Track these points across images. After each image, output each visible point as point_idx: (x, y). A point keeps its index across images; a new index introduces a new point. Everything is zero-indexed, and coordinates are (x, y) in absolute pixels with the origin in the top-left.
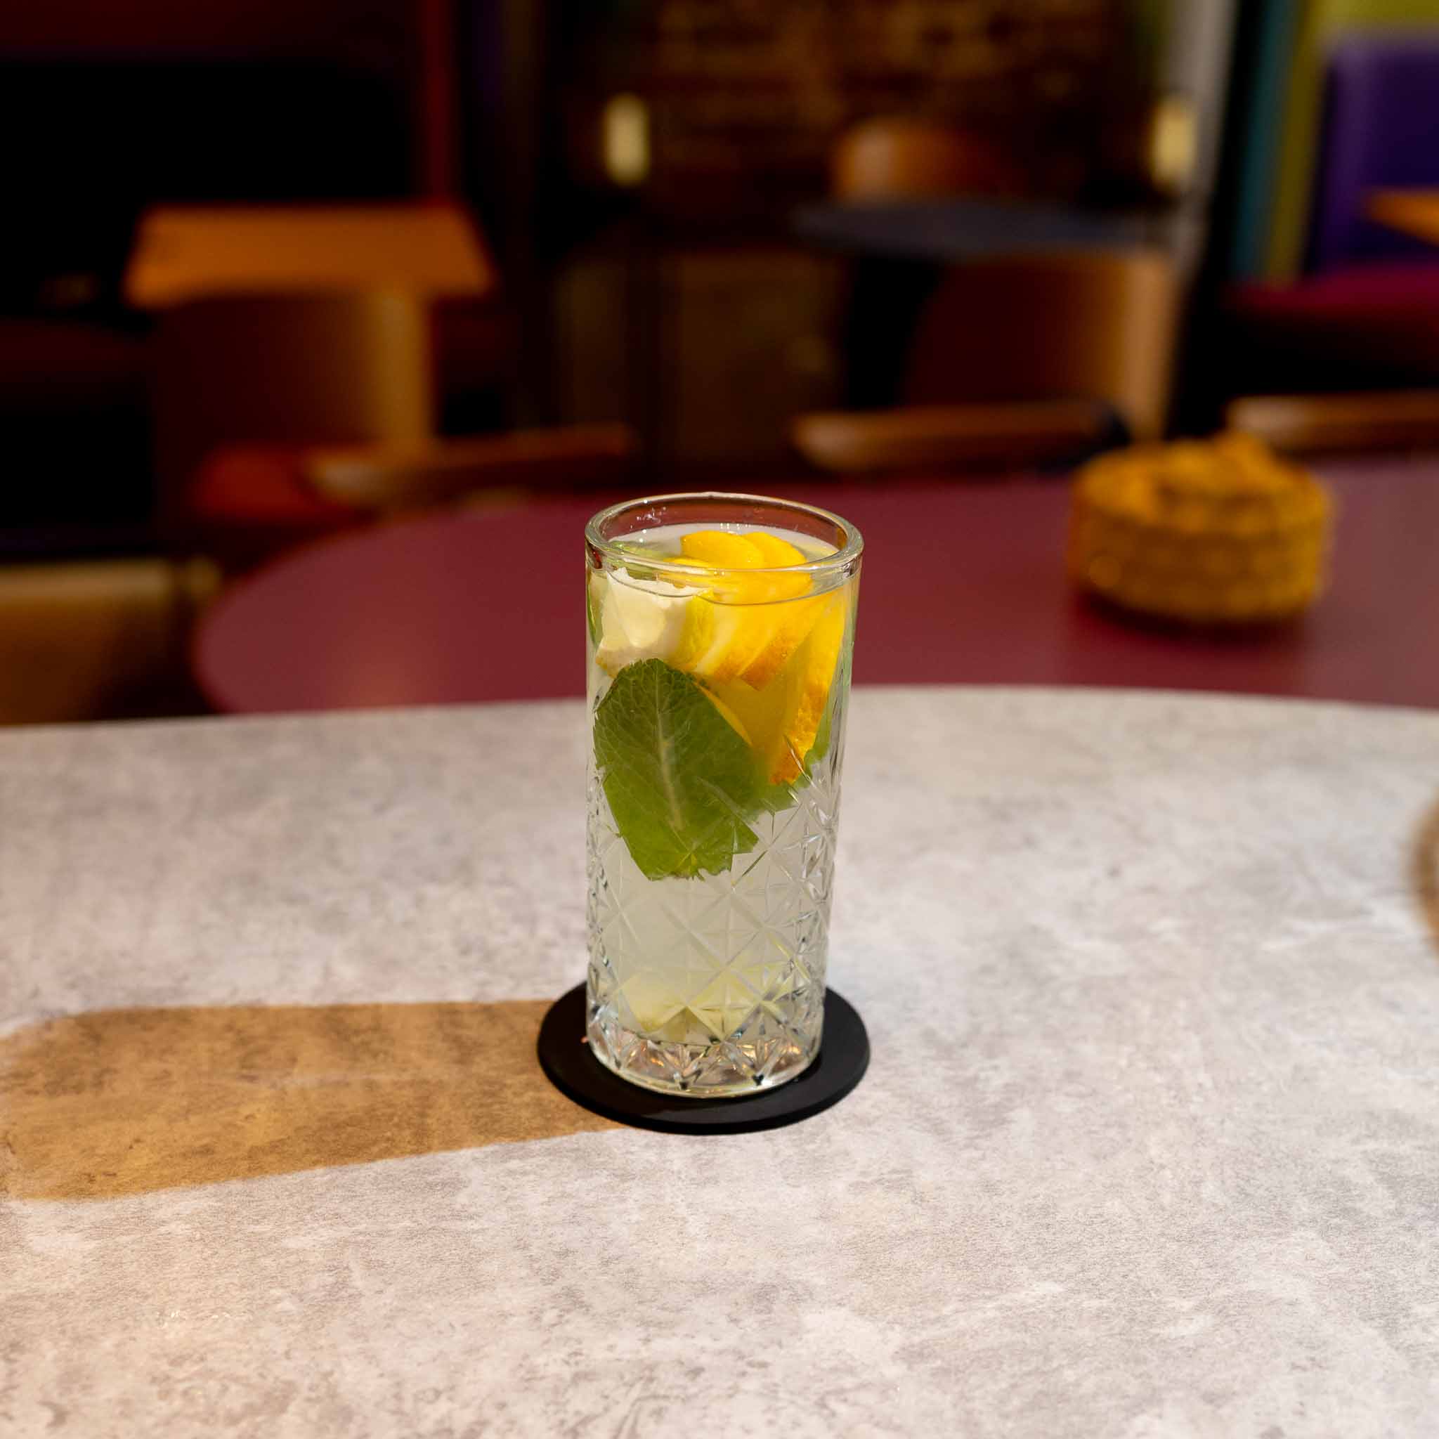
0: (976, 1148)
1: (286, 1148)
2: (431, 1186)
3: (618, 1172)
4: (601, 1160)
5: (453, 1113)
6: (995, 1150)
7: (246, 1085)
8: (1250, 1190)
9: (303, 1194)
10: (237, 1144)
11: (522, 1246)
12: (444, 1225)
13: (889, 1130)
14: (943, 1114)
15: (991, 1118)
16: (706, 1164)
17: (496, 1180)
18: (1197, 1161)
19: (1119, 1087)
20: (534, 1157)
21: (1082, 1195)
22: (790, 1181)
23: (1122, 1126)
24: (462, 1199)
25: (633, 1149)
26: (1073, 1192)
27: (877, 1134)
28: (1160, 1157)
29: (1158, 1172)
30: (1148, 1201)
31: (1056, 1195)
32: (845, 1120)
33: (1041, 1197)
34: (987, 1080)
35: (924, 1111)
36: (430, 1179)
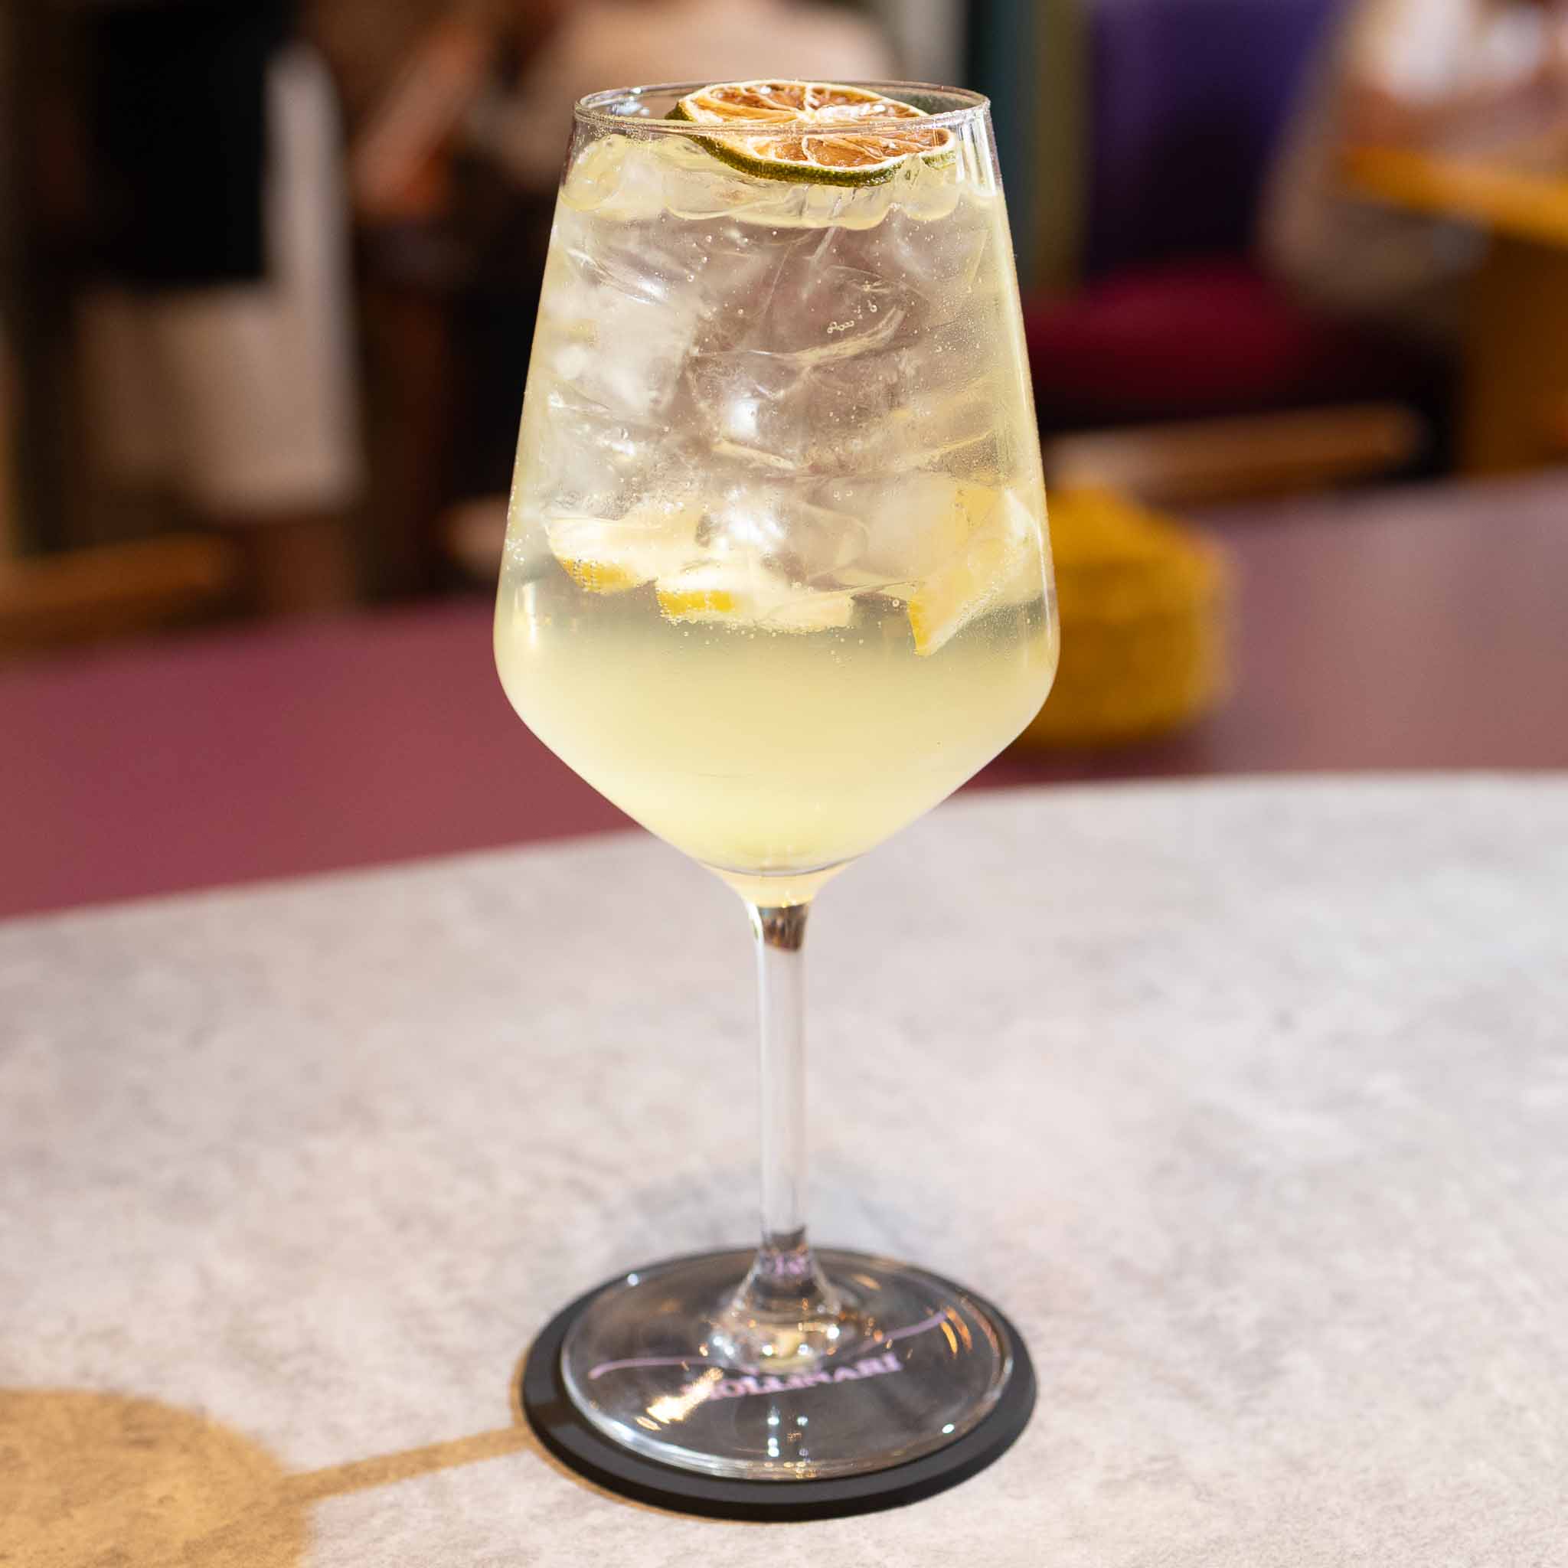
0: (1254, 1414)
1: (239, 1538)
6: (1282, 1412)
10: (161, 1542)
13: (1121, 1403)
14: (1189, 1372)
15: (1258, 1369)
19: (1416, 1308)
23: (1443, 1359)
26: (1415, 1457)
27: (1107, 1410)
28: (1513, 1395)
29: (1520, 1416)
31: (1394, 1465)
33: (1374, 1469)
34: (1230, 1318)
35: (1161, 1370)
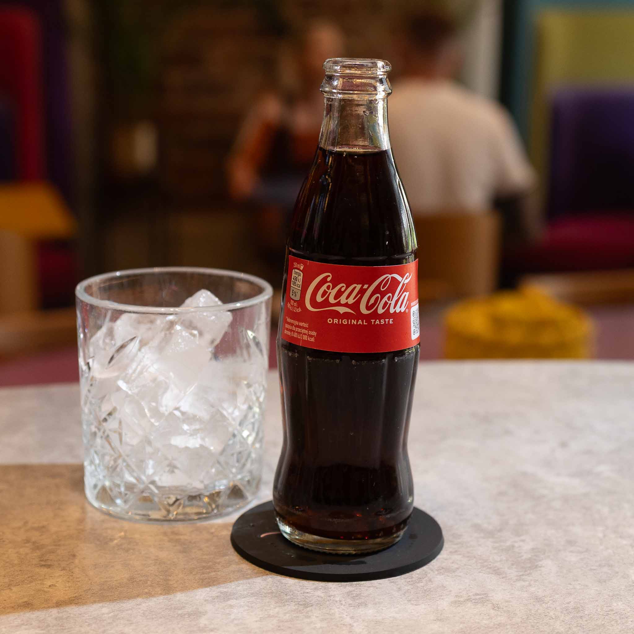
0: (524, 581)
2: (182, 616)
3: (301, 603)
5: (186, 578)
6: (536, 581)
13: (467, 574)
14: (498, 564)
15: (529, 565)
16: (356, 596)
17: (223, 610)
19: (601, 547)
21: (597, 601)
22: (412, 602)
23: (610, 566)
24: (203, 621)
25: (307, 591)
26: (591, 600)
27: (460, 576)
31: (581, 602)
33: (572, 603)
34: (520, 547)
35: (486, 564)
36: (180, 612)
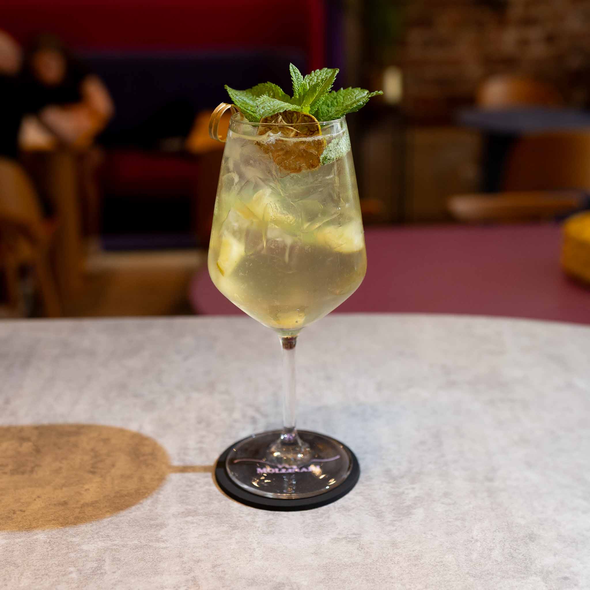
0: (394, 526)
2: (151, 526)
3: (232, 526)
4: (227, 519)
6: (402, 527)
7: (90, 475)
8: (515, 555)
9: (97, 525)
10: (78, 502)
11: (180, 556)
12: (151, 544)
13: (357, 514)
14: (383, 509)
15: (405, 512)
16: (271, 524)
17: (179, 525)
18: (494, 539)
20: (199, 516)
22: (306, 535)
23: (464, 520)
24: (162, 533)
25: (242, 515)
26: (432, 550)
27: (351, 516)
28: (477, 536)
29: (474, 543)
30: (465, 557)
31: (423, 551)
32: (339, 508)
33: (417, 551)
34: (408, 494)
35: (375, 506)
36: (152, 522)
